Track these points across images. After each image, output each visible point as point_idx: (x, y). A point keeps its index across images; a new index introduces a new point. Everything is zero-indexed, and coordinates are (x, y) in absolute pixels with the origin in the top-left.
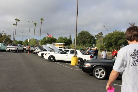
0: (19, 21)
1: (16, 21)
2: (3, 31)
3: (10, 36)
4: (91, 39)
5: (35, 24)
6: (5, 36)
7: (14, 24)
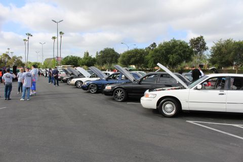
0: (31, 36)
1: (27, 36)
2: (9, 49)
3: (21, 57)
4: (112, 58)
5: (54, 38)
6: (14, 58)
7: (25, 40)
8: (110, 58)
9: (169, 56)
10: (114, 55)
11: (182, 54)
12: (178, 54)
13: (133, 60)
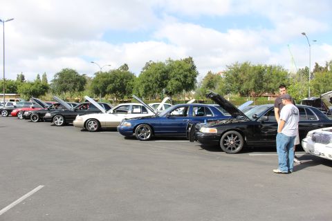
8: (72, 85)
9: (164, 82)
10: (78, 80)
11: (182, 79)
12: (177, 80)
13: (110, 87)
